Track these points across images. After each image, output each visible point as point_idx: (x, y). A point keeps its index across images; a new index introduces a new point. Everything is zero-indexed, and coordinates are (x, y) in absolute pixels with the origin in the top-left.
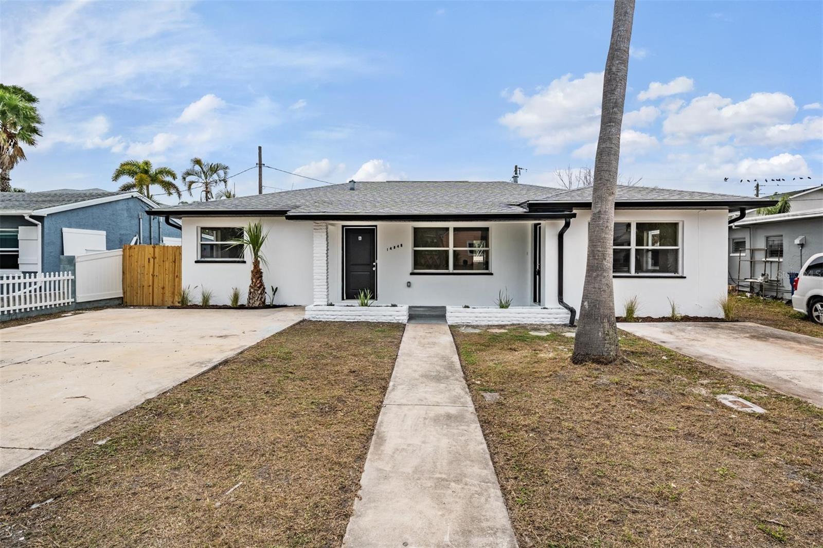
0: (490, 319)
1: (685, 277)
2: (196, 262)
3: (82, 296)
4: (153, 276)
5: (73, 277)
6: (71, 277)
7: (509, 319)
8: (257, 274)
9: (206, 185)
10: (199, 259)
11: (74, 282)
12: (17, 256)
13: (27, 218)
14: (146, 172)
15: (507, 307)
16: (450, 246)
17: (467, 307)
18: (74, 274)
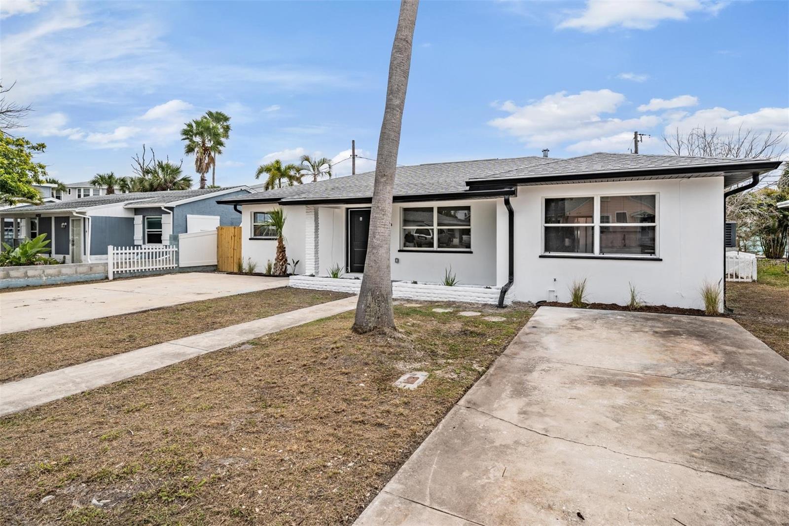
0: (429, 295)
1: (661, 260)
2: (250, 239)
3: (183, 264)
4: (234, 249)
5: (177, 249)
6: (175, 249)
7: (446, 296)
8: (282, 249)
9: (315, 176)
10: (253, 237)
11: (177, 253)
12: (161, 235)
13: (163, 208)
14: (279, 169)
15: (451, 285)
16: (434, 225)
17: (415, 283)
18: (178, 247)
